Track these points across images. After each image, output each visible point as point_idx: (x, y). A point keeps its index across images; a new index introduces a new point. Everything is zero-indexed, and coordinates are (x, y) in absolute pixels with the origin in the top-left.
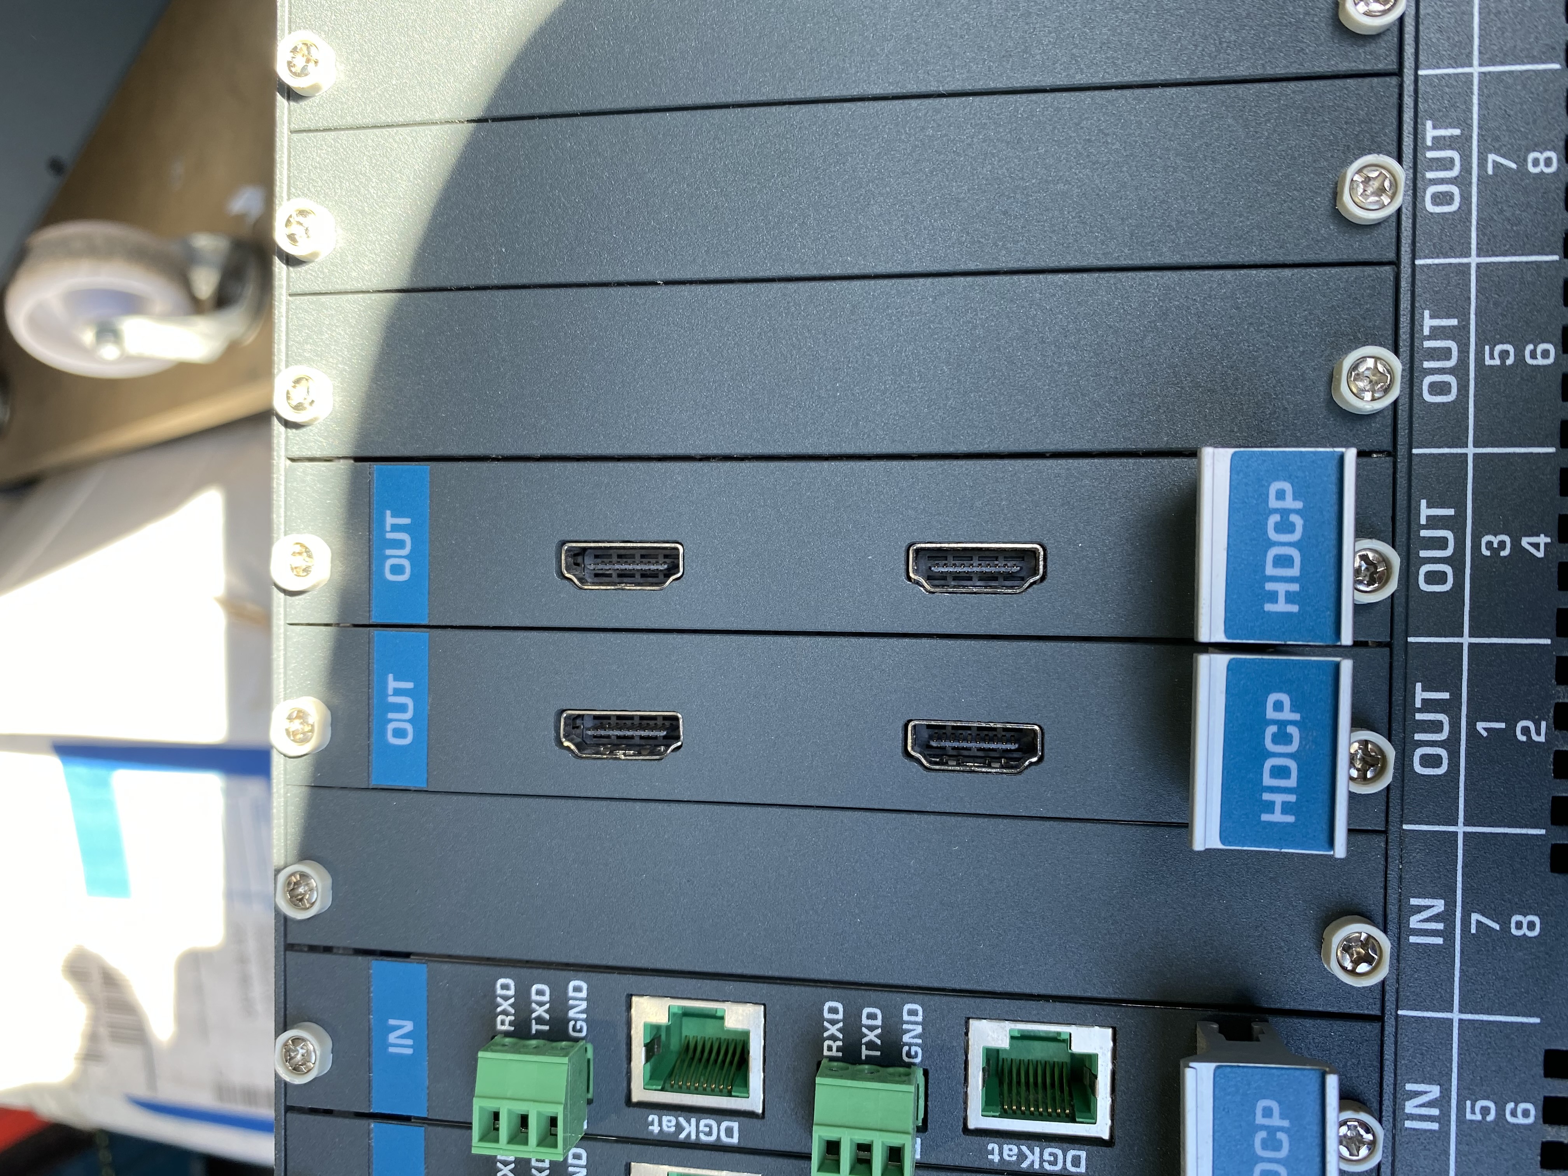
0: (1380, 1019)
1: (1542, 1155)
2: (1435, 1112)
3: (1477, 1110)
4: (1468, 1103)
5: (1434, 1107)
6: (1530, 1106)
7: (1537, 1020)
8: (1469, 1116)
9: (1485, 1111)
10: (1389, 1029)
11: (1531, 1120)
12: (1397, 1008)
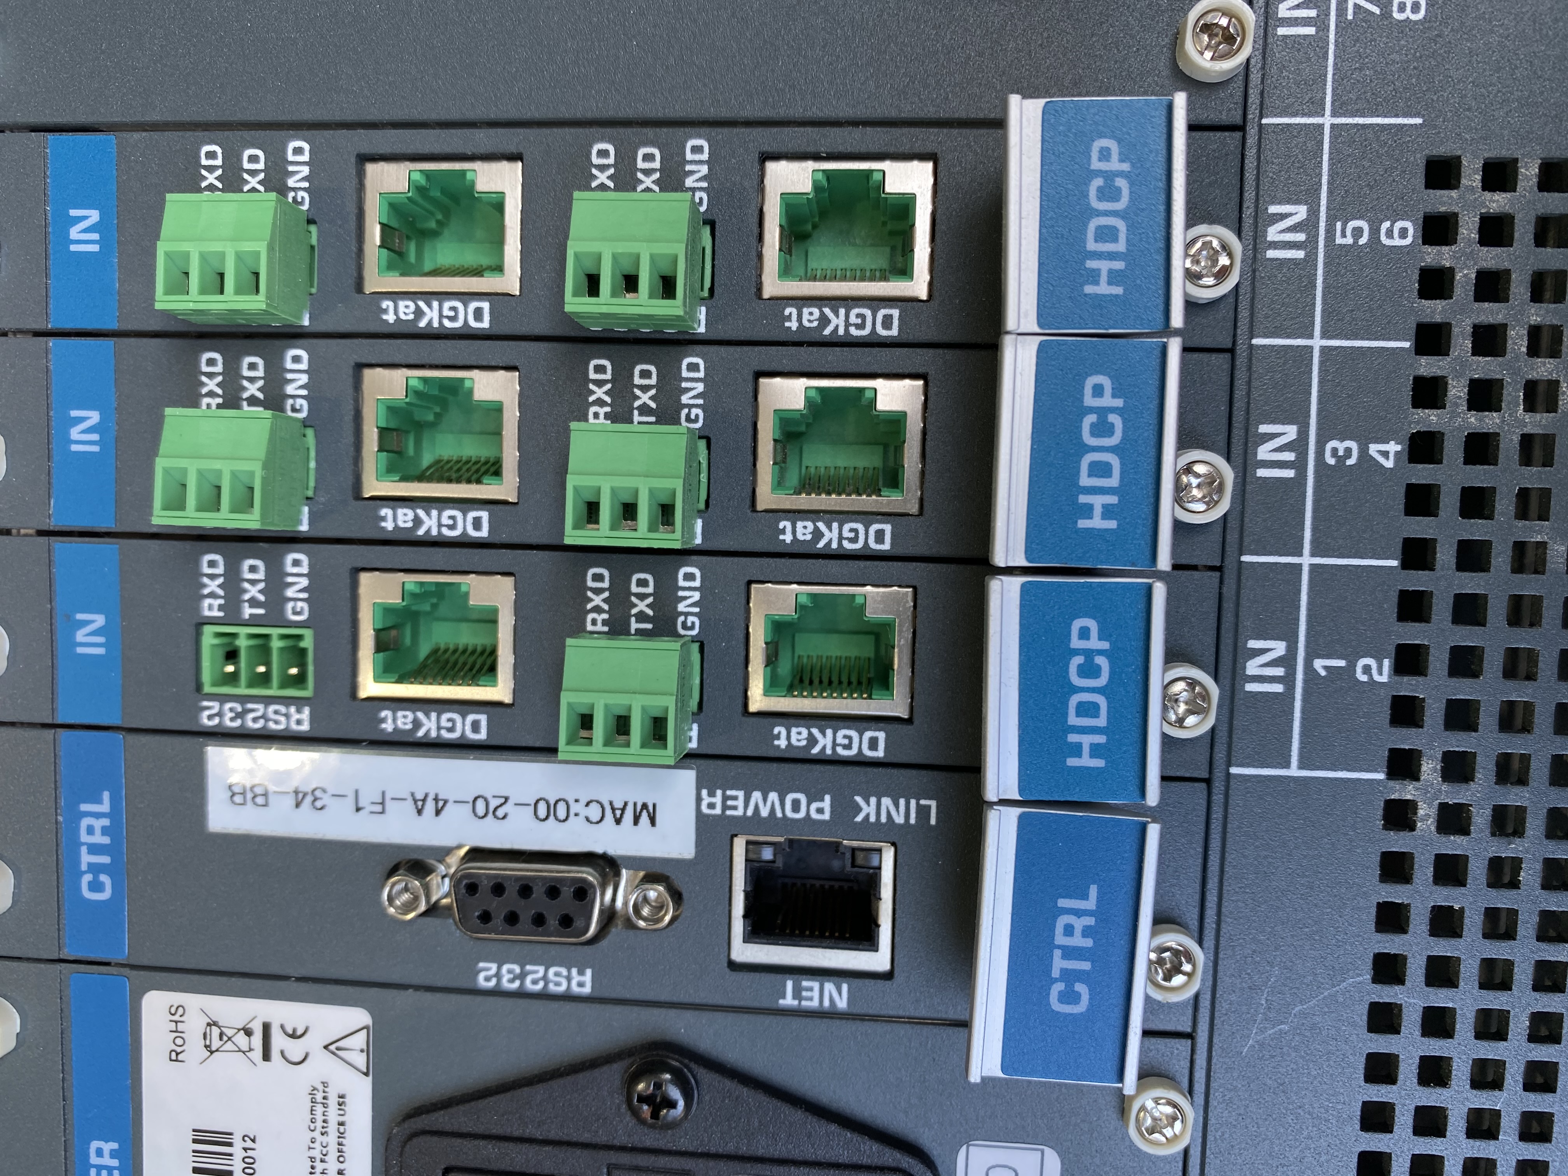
0: (1240, 128)
1: (1421, 282)
2: (1301, 237)
3: (1349, 232)
4: (1339, 225)
5: (1301, 231)
6: (1408, 224)
7: (1419, 121)
8: (1339, 241)
9: (1358, 232)
10: (1251, 141)
11: (1408, 241)
12: (1261, 117)
